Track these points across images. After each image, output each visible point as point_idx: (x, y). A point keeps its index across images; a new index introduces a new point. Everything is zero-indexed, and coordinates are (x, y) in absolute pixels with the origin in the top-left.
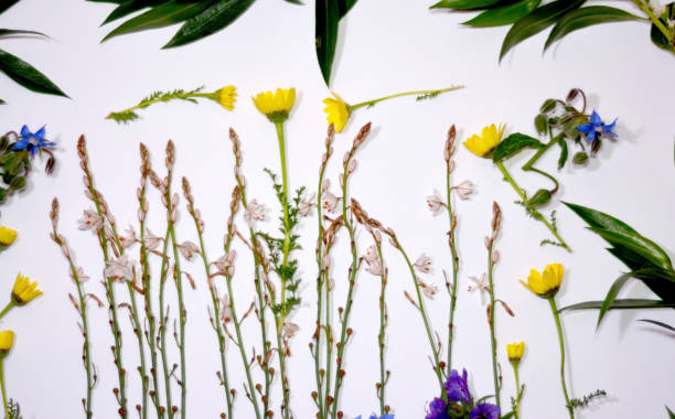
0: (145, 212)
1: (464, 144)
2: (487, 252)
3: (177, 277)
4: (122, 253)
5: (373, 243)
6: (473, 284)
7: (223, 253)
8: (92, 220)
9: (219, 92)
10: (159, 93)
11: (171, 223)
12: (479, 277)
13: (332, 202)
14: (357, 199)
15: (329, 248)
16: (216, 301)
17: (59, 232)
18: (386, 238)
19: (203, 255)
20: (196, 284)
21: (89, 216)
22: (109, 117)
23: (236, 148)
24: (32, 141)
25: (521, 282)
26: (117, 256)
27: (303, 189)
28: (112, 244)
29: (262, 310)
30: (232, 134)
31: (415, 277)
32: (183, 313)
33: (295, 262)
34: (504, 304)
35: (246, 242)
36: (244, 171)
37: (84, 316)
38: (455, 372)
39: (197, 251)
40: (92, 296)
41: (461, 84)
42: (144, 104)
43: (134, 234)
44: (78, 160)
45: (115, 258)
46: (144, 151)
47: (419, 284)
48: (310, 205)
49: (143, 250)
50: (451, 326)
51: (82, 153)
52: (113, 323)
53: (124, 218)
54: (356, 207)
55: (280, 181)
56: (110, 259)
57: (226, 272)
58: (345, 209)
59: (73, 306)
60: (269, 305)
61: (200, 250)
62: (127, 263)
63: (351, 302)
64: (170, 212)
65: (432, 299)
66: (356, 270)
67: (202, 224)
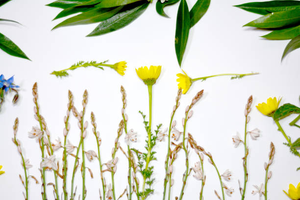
0: (68, 130)
1: (257, 107)
2: (265, 171)
3: (83, 170)
4: (52, 154)
5: (199, 160)
6: (255, 190)
7: (111, 158)
8: (37, 133)
9: (117, 64)
10: (82, 62)
11: (83, 138)
12: (259, 186)
13: (177, 135)
14: (191, 133)
15: (173, 161)
16: (104, 186)
17: (18, 138)
18: (206, 158)
19: (99, 159)
20: (94, 176)
21: (35, 131)
22: (52, 73)
23: (124, 98)
24: (5, 84)
25: (284, 191)
26: (50, 154)
27: (161, 125)
28: (47, 148)
29: (131, 194)
30: (122, 89)
31: (221, 182)
32: (85, 192)
33: (152, 167)
35: (125, 153)
36: (127, 112)
37: (27, 189)
39: (96, 156)
40: (33, 177)
41: (257, 72)
42: (73, 68)
43: (60, 143)
44: (32, 97)
45: (48, 156)
46: (70, 95)
47: (224, 187)
48: (164, 135)
49: (65, 152)
51: (35, 93)
52: (44, 194)
53: (56, 133)
54: (190, 138)
55: (147, 119)
56: (45, 157)
57: (112, 170)
58: (184, 139)
59: (21, 183)
60: (135, 191)
61: (98, 156)
62: (55, 160)
63: (183, 194)
64: (82, 132)
65: (230, 196)
66: (187, 175)
67: (100, 141)
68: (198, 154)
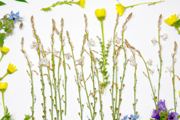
0: (53, 43)
1: (165, 21)
2: (172, 59)
3: (64, 65)
4: (45, 57)
5: (132, 55)
6: (167, 70)
7: (80, 57)
8: (35, 45)
9: (80, 1)
10: (59, 2)
11: (62, 46)
12: (169, 67)
13: (118, 40)
14: (127, 40)
15: (117, 56)
16: (77, 74)
18: (137, 53)
19: (73, 58)
20: (71, 68)
21: (34, 43)
22: (42, 10)
23: (86, 21)
24: (14, 17)
26: (44, 57)
28: (42, 53)
29: (93, 77)
30: (85, 16)
31: (147, 67)
32: (66, 78)
34: (178, 77)
35: (88, 53)
36: (88, 29)
37: (32, 78)
38: (161, 100)
39: (71, 56)
40: (35, 71)
42: (54, 6)
43: (49, 50)
44: (31, 24)
45: (43, 58)
46: (53, 22)
47: (148, 70)
48: (111, 41)
49: (53, 55)
50: (159, 84)
51: (32, 22)
52: (42, 80)
53: (46, 45)
54: (126, 42)
56: (41, 58)
57: (81, 64)
58: (123, 43)
59: (28, 75)
60: (96, 75)
61: (72, 56)
62: (47, 60)
63: (124, 75)
64: (62, 43)
65: (153, 75)
66: (126, 64)
67: (73, 47)
68: (132, 51)
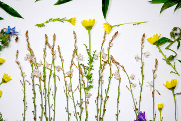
0: (45, 56)
1: (147, 40)
2: (153, 74)
3: (54, 77)
4: (37, 68)
5: (117, 69)
6: (148, 84)
7: (69, 70)
8: (28, 57)
9: (71, 19)
10: (52, 19)
11: (54, 60)
12: (150, 82)
13: (105, 56)
14: (113, 55)
15: (103, 70)
16: (66, 85)
17: (18, 60)
18: (121, 68)
20: (60, 79)
21: (28, 56)
22: (36, 25)
23: (75, 37)
24: (11, 31)
25: (164, 84)
26: (36, 69)
27: (96, 51)
28: (35, 65)
29: (81, 89)
30: (74, 33)
31: (129, 81)
32: (56, 88)
33: (92, 74)
34: (157, 91)
35: (77, 67)
36: (77, 44)
37: (24, 88)
38: (141, 112)
39: (61, 69)
40: (27, 81)
41: (147, 21)
42: (47, 22)
43: (42, 62)
44: (26, 38)
45: (35, 70)
46: (46, 37)
47: (131, 83)
48: (98, 56)
49: (44, 68)
50: (140, 97)
51: (27, 36)
52: (34, 90)
53: (39, 57)
54: (112, 57)
55: (88, 48)
56: (34, 70)
57: (70, 76)
58: (109, 58)
59: (21, 84)
60: (83, 87)
61: (62, 69)
62: (39, 71)
63: (109, 88)
64: (53, 56)
65: (134, 88)
66: (111, 78)
67: (63, 61)
68: (117, 66)
